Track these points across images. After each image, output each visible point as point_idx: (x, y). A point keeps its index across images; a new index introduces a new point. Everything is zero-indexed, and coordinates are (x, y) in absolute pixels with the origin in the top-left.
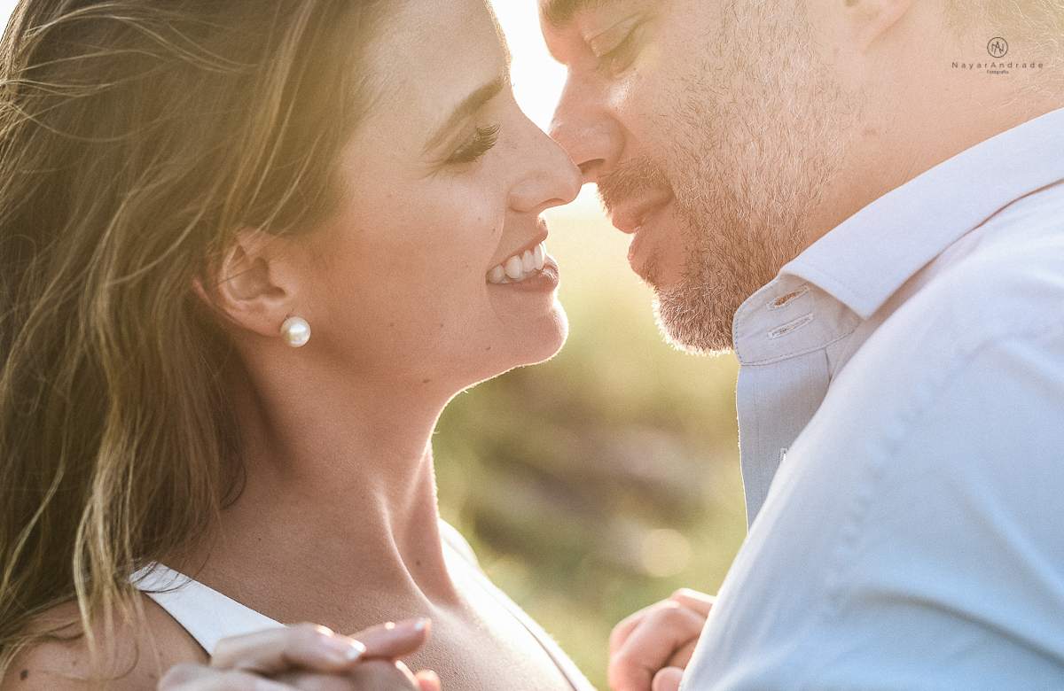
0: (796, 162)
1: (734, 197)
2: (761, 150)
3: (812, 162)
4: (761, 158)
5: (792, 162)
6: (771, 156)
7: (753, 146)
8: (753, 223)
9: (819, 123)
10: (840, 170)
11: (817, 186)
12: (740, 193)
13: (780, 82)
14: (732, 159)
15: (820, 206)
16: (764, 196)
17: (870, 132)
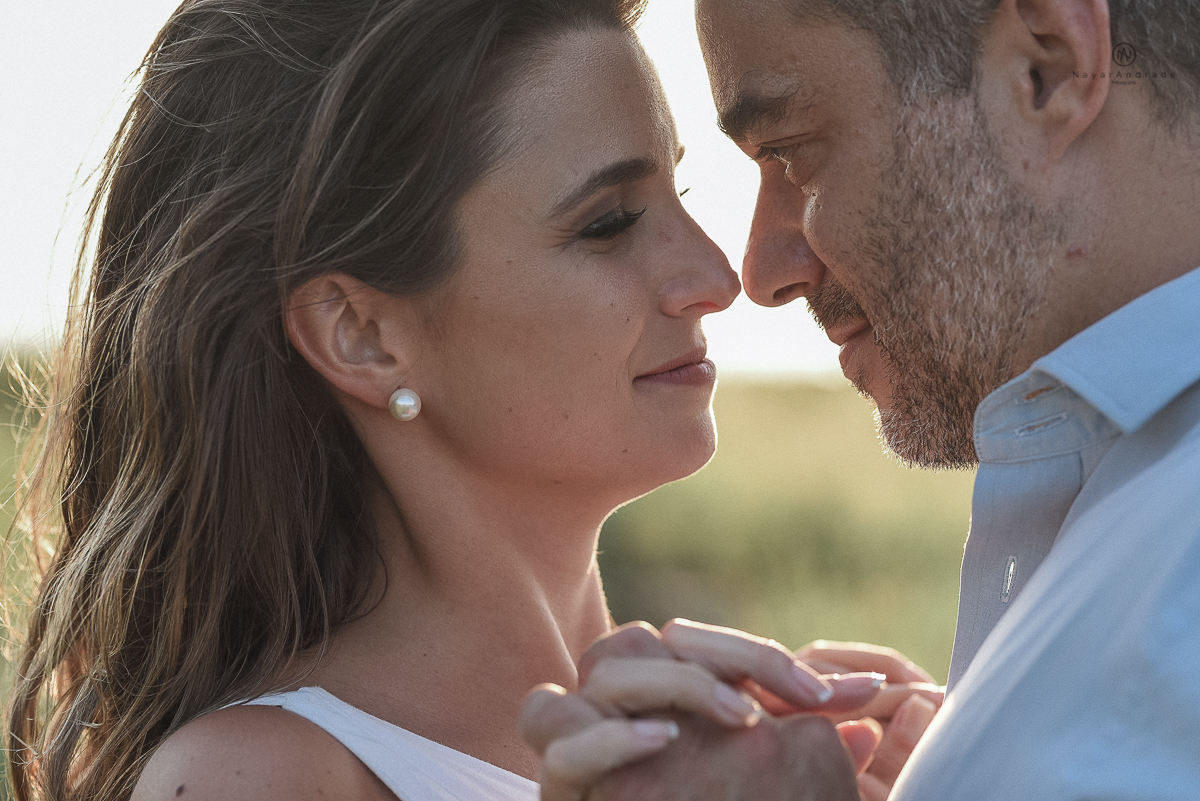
0: (992, 298)
1: (929, 336)
2: (952, 288)
3: (1009, 296)
4: (953, 298)
5: (988, 298)
6: (964, 295)
7: (943, 285)
8: (954, 362)
9: (1014, 252)
10: (1044, 299)
11: (1019, 320)
12: (935, 335)
13: (966, 212)
14: (923, 298)
15: (1025, 340)
16: (962, 337)
17: (1073, 255)
